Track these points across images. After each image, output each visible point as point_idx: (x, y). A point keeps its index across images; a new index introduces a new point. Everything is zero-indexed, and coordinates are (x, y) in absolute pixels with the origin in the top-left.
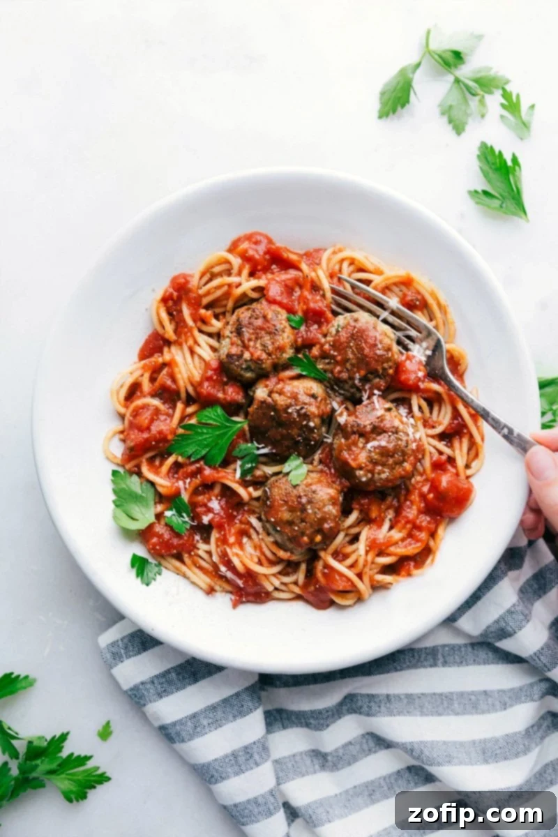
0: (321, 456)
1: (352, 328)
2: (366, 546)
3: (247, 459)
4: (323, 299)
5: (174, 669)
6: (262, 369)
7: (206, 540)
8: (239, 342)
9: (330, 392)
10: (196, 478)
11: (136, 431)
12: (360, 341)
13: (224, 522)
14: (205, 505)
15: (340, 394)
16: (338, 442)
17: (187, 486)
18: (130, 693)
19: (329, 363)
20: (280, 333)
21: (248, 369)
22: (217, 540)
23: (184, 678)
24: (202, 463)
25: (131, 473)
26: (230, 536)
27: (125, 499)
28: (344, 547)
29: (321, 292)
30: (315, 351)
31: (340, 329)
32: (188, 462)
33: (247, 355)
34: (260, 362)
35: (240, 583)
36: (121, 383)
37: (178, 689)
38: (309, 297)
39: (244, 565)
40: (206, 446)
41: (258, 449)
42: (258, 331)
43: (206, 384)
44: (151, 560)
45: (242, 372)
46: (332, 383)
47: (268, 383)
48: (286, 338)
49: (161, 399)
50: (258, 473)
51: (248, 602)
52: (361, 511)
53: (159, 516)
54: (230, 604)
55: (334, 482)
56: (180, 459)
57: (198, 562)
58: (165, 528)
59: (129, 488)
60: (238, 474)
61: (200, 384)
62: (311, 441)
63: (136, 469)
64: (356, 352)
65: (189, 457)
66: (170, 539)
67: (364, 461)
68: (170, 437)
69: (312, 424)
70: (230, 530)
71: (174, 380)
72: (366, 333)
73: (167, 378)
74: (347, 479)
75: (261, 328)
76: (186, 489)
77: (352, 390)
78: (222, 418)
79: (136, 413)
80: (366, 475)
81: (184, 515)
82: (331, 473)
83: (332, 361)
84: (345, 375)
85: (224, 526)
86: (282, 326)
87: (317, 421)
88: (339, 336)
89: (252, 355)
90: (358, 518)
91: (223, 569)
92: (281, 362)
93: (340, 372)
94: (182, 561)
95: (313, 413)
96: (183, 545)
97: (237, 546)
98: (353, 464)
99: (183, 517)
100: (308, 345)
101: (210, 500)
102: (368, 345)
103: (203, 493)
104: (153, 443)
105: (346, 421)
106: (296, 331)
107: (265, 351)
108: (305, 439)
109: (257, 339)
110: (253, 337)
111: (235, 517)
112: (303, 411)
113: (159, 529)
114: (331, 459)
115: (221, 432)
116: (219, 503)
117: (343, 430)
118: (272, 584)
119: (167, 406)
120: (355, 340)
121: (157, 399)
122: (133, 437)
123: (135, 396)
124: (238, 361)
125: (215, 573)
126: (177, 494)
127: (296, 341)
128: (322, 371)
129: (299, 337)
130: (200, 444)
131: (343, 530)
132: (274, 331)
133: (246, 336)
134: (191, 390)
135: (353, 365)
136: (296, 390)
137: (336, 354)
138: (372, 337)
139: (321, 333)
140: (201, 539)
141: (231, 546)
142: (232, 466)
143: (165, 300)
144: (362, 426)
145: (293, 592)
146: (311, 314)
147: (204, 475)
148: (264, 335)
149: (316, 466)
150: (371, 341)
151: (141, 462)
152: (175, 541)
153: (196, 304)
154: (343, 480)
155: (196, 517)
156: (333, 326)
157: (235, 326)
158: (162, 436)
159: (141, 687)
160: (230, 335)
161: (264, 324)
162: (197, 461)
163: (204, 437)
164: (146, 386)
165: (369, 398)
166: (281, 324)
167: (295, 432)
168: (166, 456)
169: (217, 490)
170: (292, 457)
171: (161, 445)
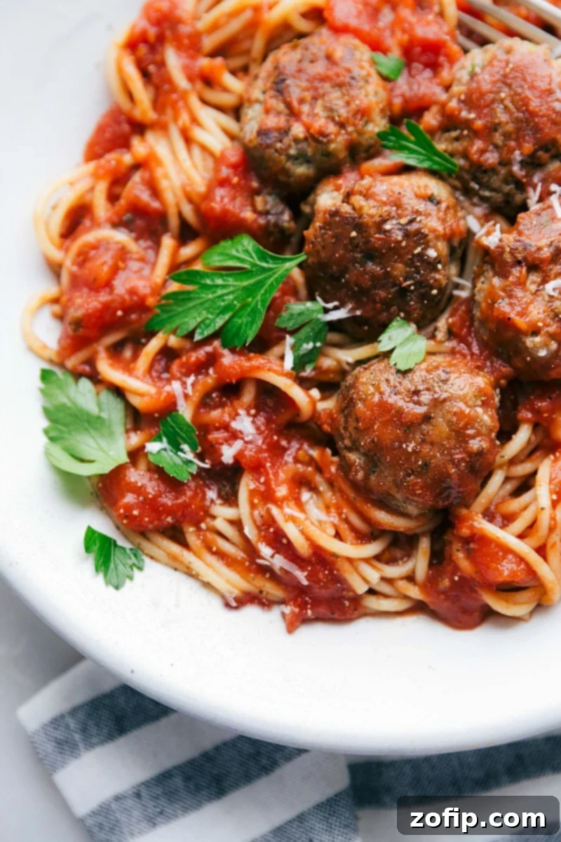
0: (450, 320)
1: (503, 64)
2: (551, 492)
3: (303, 333)
4: (440, 20)
5: (180, 768)
6: (328, 154)
7: (230, 499)
8: (282, 107)
9: (462, 198)
10: (207, 374)
11: (85, 290)
12: (522, 87)
13: (265, 459)
14: (226, 427)
15: (484, 199)
16: (485, 286)
17: (189, 390)
18: (90, 822)
19: (457, 139)
20: (361, 83)
21: (301, 158)
22: (253, 493)
23: (198, 788)
24: (217, 343)
25: (77, 375)
26: (278, 485)
27: (65, 425)
28: (503, 501)
29: (436, 8)
30: (431, 119)
31: (478, 70)
32: (188, 345)
33: (298, 130)
34: (325, 140)
35: (302, 577)
36: (52, 203)
37: (186, 810)
38: (413, 19)
39: (308, 538)
40: (224, 311)
41: (326, 311)
42: (317, 84)
43: (220, 192)
44: (121, 542)
45: (289, 165)
46: (466, 176)
47: (340, 181)
48: (371, 94)
49: (131, 231)
50: (327, 363)
51: (318, 619)
52: (536, 426)
53: (136, 455)
54: (281, 626)
55: (480, 368)
56: (173, 341)
57: (215, 543)
58: (148, 475)
59: (75, 404)
60: (289, 363)
61: (208, 196)
62: (432, 288)
63: (87, 368)
64: (514, 110)
65: (190, 335)
66: (159, 495)
67: (542, 316)
68: (151, 301)
69: (432, 253)
70: (276, 474)
71: (155, 192)
72: (531, 71)
73: (142, 188)
74: (508, 361)
75: (324, 79)
76: (186, 396)
77: (507, 188)
78: (254, 255)
79: (83, 258)
80: (546, 345)
81: (185, 447)
82: (472, 354)
83: (466, 132)
84: (491, 158)
85: (264, 467)
86: (364, 73)
87: (442, 246)
88: (478, 82)
89: (308, 128)
90: (529, 442)
91: (266, 551)
92: (365, 140)
93: (483, 152)
94: (185, 545)
95: (434, 231)
96: (185, 506)
97: (292, 503)
98: (521, 322)
99: (182, 451)
100: (415, 110)
101: (235, 415)
102: (537, 93)
103: (222, 405)
104: (120, 313)
105: (501, 240)
106: (389, 85)
107: (333, 119)
108: (419, 284)
109: (315, 98)
110: (308, 95)
111: (284, 450)
112: (415, 226)
113: (137, 476)
114: (472, 325)
115: (252, 281)
116: (253, 422)
117: (493, 260)
118: (366, 581)
119: (143, 243)
120: (509, 86)
121: (123, 229)
122: (79, 301)
123: (81, 227)
124: (281, 141)
125: (251, 563)
126: (170, 407)
127: (390, 104)
128: (446, 155)
129: (397, 96)
130: (210, 306)
131: (500, 467)
132: (347, 80)
133: (295, 93)
134: (188, 211)
135: (507, 136)
136: (397, 189)
137: (472, 116)
138: (544, 77)
139: (439, 85)
140: (220, 496)
141: (278, 503)
142: (276, 350)
143: (132, 45)
144: (533, 249)
145: (406, 597)
146: (418, 50)
147: (222, 364)
148: (330, 90)
149: (441, 342)
150: (543, 85)
151: (96, 353)
152: (168, 500)
153: (192, 46)
154: (498, 363)
155: (207, 450)
156: (463, 68)
157: (272, 79)
158: (135, 298)
159: (114, 806)
160: (261, 97)
161: (328, 69)
162: (207, 341)
163: (220, 292)
164: (101, 208)
165: (541, 200)
166: (362, 68)
167: (399, 269)
168: (143, 341)
169: (248, 396)
170: (394, 323)
171: (133, 317)
